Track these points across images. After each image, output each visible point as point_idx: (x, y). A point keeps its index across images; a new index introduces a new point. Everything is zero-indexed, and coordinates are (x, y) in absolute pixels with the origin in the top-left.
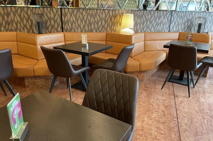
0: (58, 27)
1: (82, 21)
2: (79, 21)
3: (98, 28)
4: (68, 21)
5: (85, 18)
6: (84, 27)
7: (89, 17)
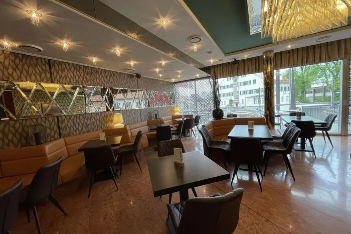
0: (55, 134)
1: (79, 124)
2: (77, 125)
3: (95, 128)
4: (66, 127)
5: (82, 121)
6: (82, 129)
7: (86, 120)
